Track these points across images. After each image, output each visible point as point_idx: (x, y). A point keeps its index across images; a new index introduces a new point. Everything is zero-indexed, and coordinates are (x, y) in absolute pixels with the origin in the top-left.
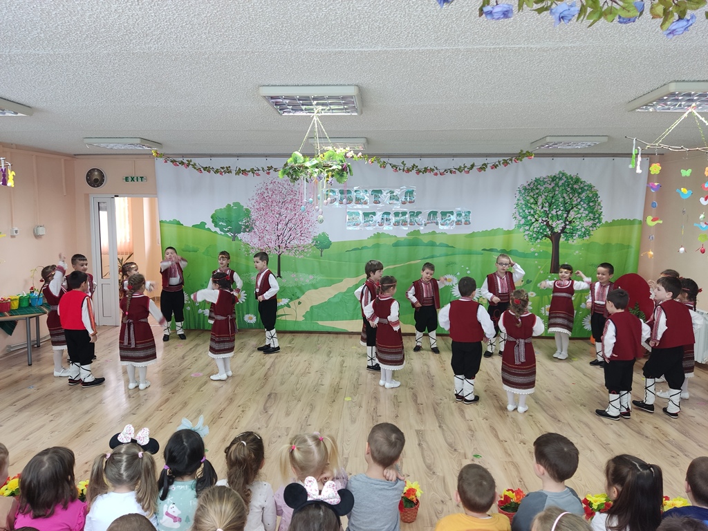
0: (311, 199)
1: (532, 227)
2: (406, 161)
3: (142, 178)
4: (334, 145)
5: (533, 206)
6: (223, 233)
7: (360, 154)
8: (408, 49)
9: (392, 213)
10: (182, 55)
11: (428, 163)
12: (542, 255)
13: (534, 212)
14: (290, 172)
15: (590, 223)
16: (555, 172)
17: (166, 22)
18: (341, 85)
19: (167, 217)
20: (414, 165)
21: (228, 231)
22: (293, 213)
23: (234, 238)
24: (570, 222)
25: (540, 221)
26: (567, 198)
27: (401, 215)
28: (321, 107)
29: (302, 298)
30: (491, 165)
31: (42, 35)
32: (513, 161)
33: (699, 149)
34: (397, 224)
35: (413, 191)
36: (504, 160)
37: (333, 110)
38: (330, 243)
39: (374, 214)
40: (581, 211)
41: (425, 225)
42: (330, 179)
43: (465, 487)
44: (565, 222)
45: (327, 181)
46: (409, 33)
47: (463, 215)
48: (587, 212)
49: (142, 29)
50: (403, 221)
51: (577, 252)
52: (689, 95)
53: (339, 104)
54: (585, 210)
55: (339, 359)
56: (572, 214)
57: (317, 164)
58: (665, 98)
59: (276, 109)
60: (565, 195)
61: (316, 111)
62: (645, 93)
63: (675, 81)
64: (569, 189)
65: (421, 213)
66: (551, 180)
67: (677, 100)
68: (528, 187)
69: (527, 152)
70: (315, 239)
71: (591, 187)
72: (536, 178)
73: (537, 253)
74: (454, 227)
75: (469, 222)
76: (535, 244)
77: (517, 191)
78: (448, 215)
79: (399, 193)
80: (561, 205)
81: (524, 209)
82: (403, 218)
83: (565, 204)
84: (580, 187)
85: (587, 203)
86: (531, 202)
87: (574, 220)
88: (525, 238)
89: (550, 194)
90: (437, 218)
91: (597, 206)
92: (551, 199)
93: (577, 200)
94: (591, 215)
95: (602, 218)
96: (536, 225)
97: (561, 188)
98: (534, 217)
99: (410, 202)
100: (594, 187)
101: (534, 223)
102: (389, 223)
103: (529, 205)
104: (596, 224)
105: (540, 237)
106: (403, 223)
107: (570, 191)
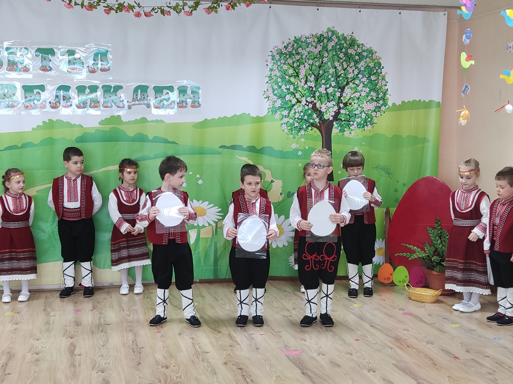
1: (293, 111)
5: (292, 79)
9: (73, 88)
12: (307, 153)
13: (295, 89)
15: (372, 106)
16: (322, 29)
24: (346, 104)
25: (304, 102)
26: (339, 68)
27: (87, 91)
34: (82, 105)
35: (108, 52)
39: (42, 88)
40: (359, 88)
41: (130, 107)
44: (338, 104)
47: (189, 92)
48: (367, 90)
50: (92, 100)
54: (365, 86)
56: (348, 92)
60: (337, 64)
64: (342, 55)
65: (121, 87)
66: (316, 40)
68: (284, 51)
71: (371, 52)
72: (295, 37)
73: (301, 150)
74: (176, 111)
75: (199, 103)
76: (297, 137)
77: (269, 56)
78: (165, 91)
79: (85, 55)
80: (332, 79)
81: (280, 84)
82: (93, 96)
83: (337, 77)
84: (356, 52)
85: (367, 76)
86: (290, 73)
87: (350, 101)
88: (283, 128)
89: (316, 61)
90: (148, 96)
91: (380, 81)
92: (318, 69)
93: (353, 71)
94: (372, 93)
95: (388, 99)
96: (298, 108)
97: (330, 53)
98: (295, 96)
99: (102, 70)
100: (376, 52)
101: (294, 105)
102: (69, 103)
103: (287, 77)
104: (380, 107)
105: (304, 127)
106: (93, 104)
107: (344, 58)
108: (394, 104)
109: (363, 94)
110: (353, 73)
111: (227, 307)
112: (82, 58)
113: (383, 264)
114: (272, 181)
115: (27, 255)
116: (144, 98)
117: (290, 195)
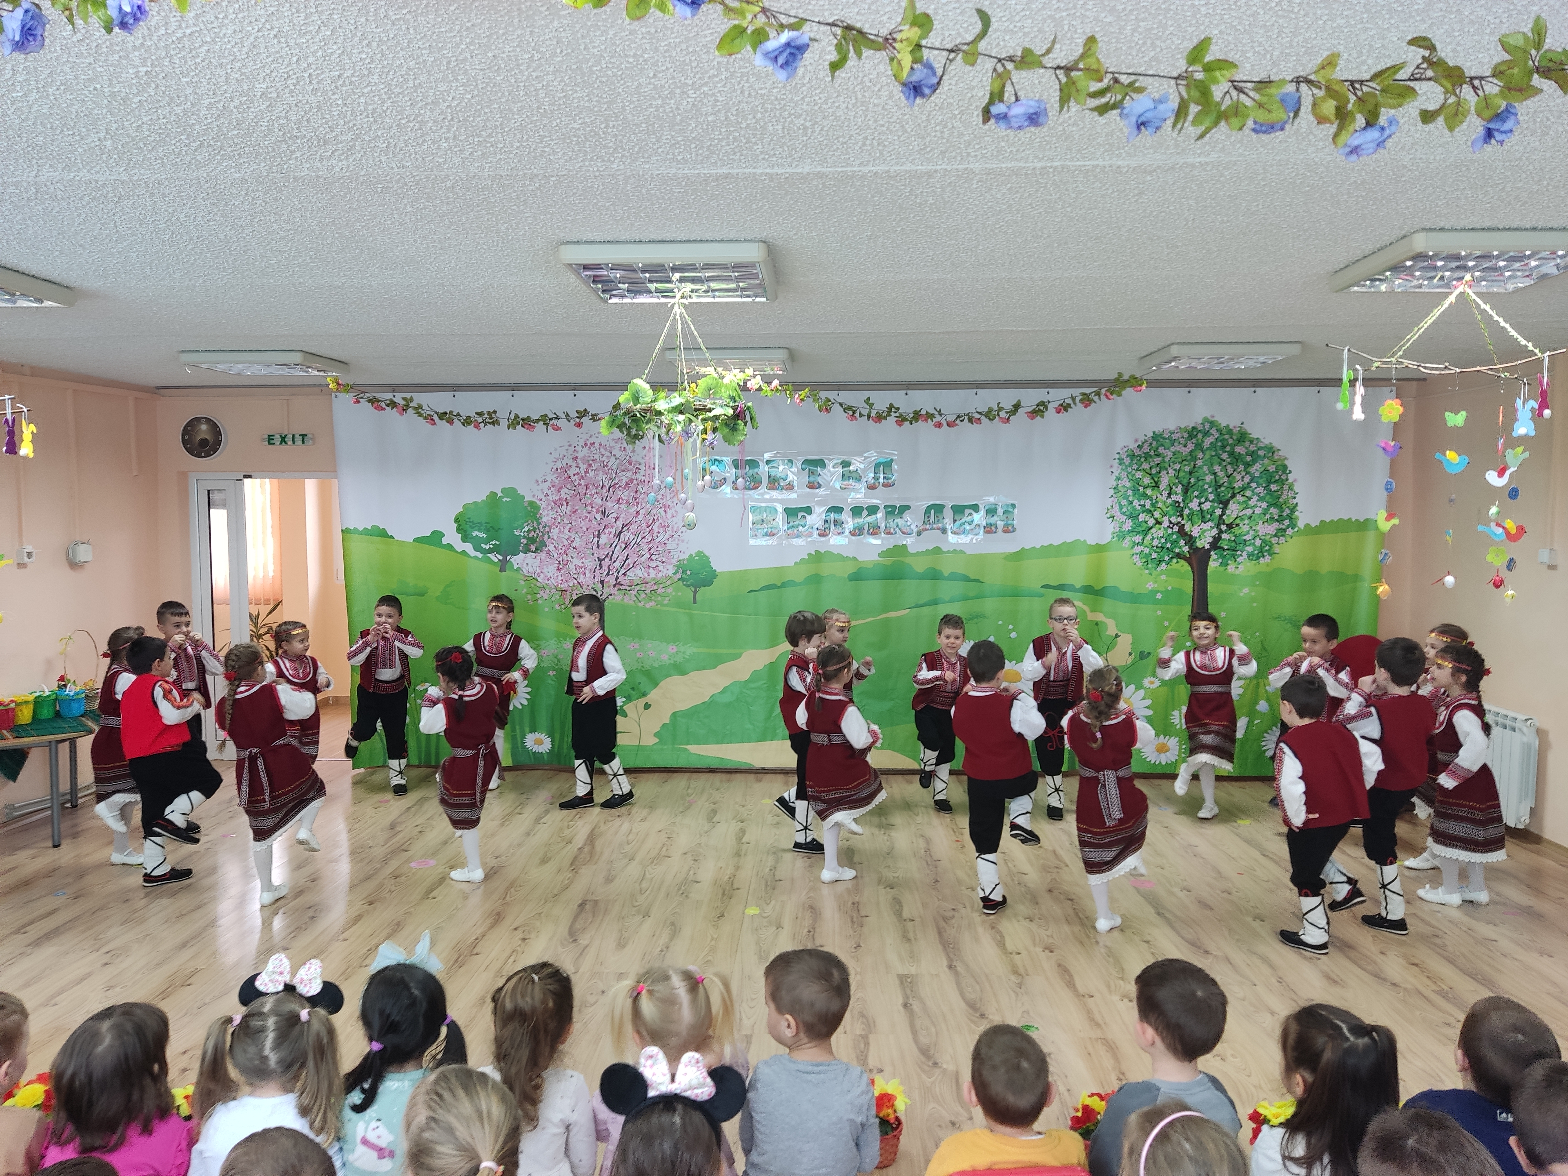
0: (670, 479)
1: (1149, 537)
2: (875, 396)
3: (303, 436)
4: (720, 363)
5: (1149, 492)
6: (480, 555)
7: (776, 383)
8: (866, 170)
9: (847, 509)
10: (398, 181)
11: (923, 400)
12: (1171, 597)
13: (1153, 505)
14: (624, 424)
15: (1272, 528)
16: (1195, 419)
17: (367, 116)
18: (731, 241)
19: (358, 521)
20: (892, 406)
21: (491, 551)
22: (633, 510)
23: (504, 565)
24: (1230, 526)
25: (1166, 524)
26: (1221, 474)
27: (865, 513)
28: (688, 287)
29: (653, 696)
30: (1056, 404)
31: (108, 143)
32: (1103, 397)
33: (1482, 369)
34: (857, 532)
35: (892, 460)
36: (1083, 394)
37: (713, 291)
38: (713, 575)
39: (808, 510)
40: (1252, 503)
41: (919, 534)
42: (710, 436)
43: (986, 1073)
44: (1218, 526)
45: (704, 439)
46: (866, 138)
47: (1000, 511)
48: (1265, 505)
49: (315, 130)
50: (871, 525)
51: (1246, 590)
52: (1457, 257)
53: (728, 279)
54: (1261, 499)
55: (734, 827)
56: (1234, 509)
57: (682, 404)
58: (1409, 263)
59: (595, 291)
60: (1217, 468)
61: (679, 295)
62: (1367, 253)
63: (1424, 229)
64: (1225, 456)
65: (908, 507)
66: (1186, 435)
67: (1435, 268)
68: (1137, 452)
69: (1133, 377)
70: (681, 567)
71: (1271, 450)
72: (1154, 432)
73: (1161, 592)
74: (981, 537)
75: (1013, 527)
76: (1154, 573)
77: (1115, 459)
78: (967, 511)
79: (862, 466)
80: (1210, 490)
81: (1131, 499)
82: (871, 519)
83: (1217, 487)
84: (1248, 451)
85: (1264, 485)
86: (1146, 483)
87: (1237, 521)
88: (1135, 561)
89: (1185, 465)
90: (944, 518)
91: (1285, 492)
92: (1188, 476)
93: (1243, 477)
94: (1272, 510)
95: (1297, 518)
96: (1158, 532)
97: (1208, 453)
98: (1153, 515)
99: (885, 485)
100: (1279, 450)
101: (1151, 528)
102: (840, 529)
103: (1141, 489)
104: (1284, 530)
105: (1166, 558)
106: (872, 530)
107: (1229, 460)
108: (1307, 525)
109: (1258, 511)
110: (1242, 481)
112: (859, 471)
114: (1118, 637)
116: (938, 520)
117: (1144, 656)
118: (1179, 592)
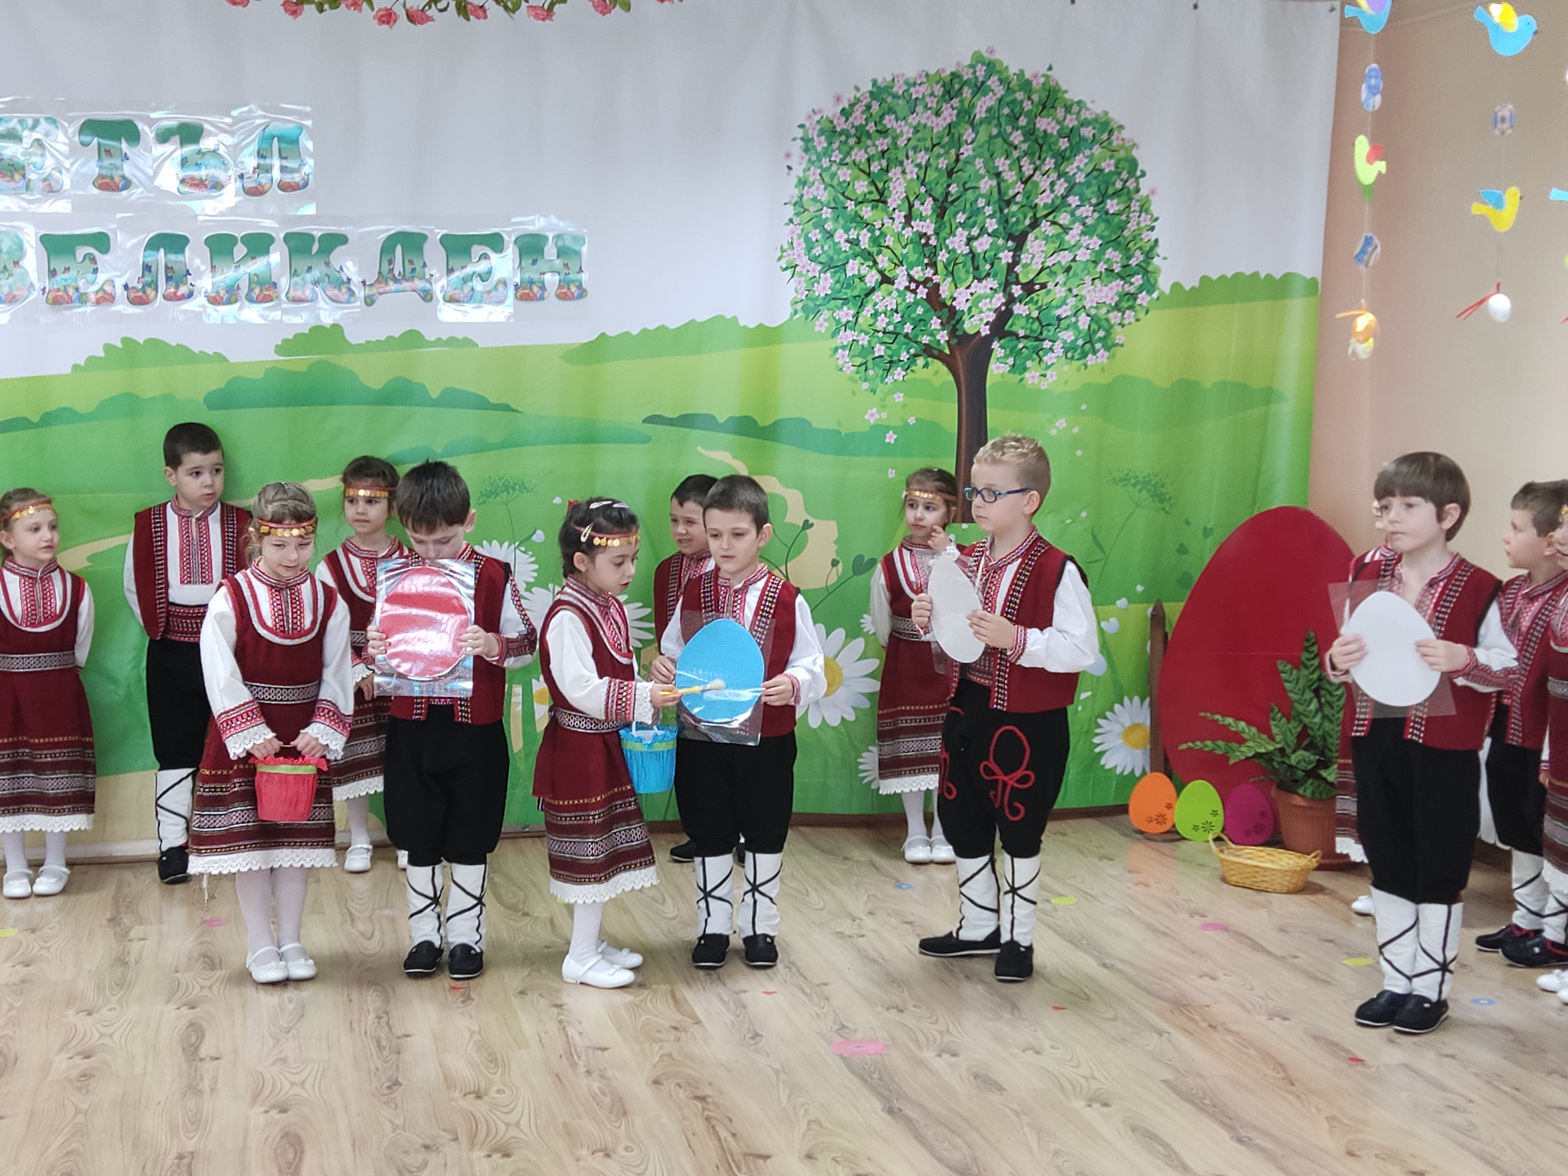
1: (868, 310)
9: (196, 243)
12: (914, 435)
15: (1110, 292)
16: (957, 55)
24: (1029, 288)
26: (1010, 176)
27: (240, 250)
35: (299, 130)
39: (101, 242)
40: (1070, 238)
41: (370, 300)
44: (1006, 286)
47: (550, 251)
48: (1096, 243)
50: (256, 280)
51: (1062, 423)
56: (1036, 252)
60: (1002, 164)
64: (1017, 137)
65: (342, 240)
66: (939, 90)
68: (841, 125)
71: (1106, 127)
72: (874, 82)
73: (895, 429)
74: (512, 310)
75: (580, 287)
76: (880, 388)
77: (794, 139)
78: (477, 250)
79: (229, 140)
80: (989, 210)
81: (829, 226)
82: (257, 266)
83: (1003, 204)
84: (1062, 128)
85: (1094, 201)
86: (859, 192)
87: (1043, 278)
88: (840, 362)
89: (939, 156)
90: (425, 265)
91: (1134, 216)
92: (944, 179)
93: (1052, 184)
94: (1111, 254)
95: (1157, 271)
96: (885, 300)
97: (983, 129)
98: (875, 263)
99: (285, 187)
100: (1121, 127)
101: (872, 290)
102: (183, 290)
103: (850, 205)
104: (1133, 297)
105: (904, 356)
106: (257, 291)
107: (1024, 147)
108: (1176, 286)
109: (1083, 256)
110: (1052, 191)
111: (670, 909)
112: (222, 150)
113: (1144, 773)
114: (807, 525)
115: (61, 755)
116: (414, 270)
117: (861, 566)
118: (930, 428)
